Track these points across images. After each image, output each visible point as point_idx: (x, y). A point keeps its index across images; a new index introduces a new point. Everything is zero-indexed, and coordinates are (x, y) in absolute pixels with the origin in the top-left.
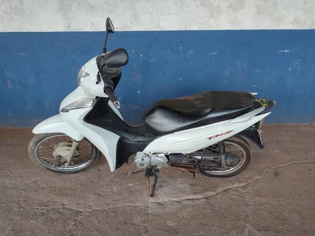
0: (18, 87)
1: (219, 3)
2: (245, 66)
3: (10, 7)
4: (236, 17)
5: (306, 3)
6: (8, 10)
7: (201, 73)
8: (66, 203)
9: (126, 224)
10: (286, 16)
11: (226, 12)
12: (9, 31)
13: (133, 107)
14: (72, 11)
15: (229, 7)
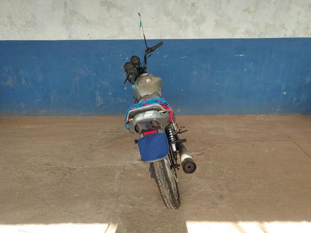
0: (30, 84)
1: (186, 19)
2: (209, 68)
3: (26, 21)
4: (199, 29)
5: (253, 18)
6: (24, 24)
7: (174, 73)
8: (65, 164)
9: (108, 175)
10: (239, 28)
11: (192, 25)
12: (25, 39)
13: (121, 101)
14: (73, 24)
15: (193, 21)
